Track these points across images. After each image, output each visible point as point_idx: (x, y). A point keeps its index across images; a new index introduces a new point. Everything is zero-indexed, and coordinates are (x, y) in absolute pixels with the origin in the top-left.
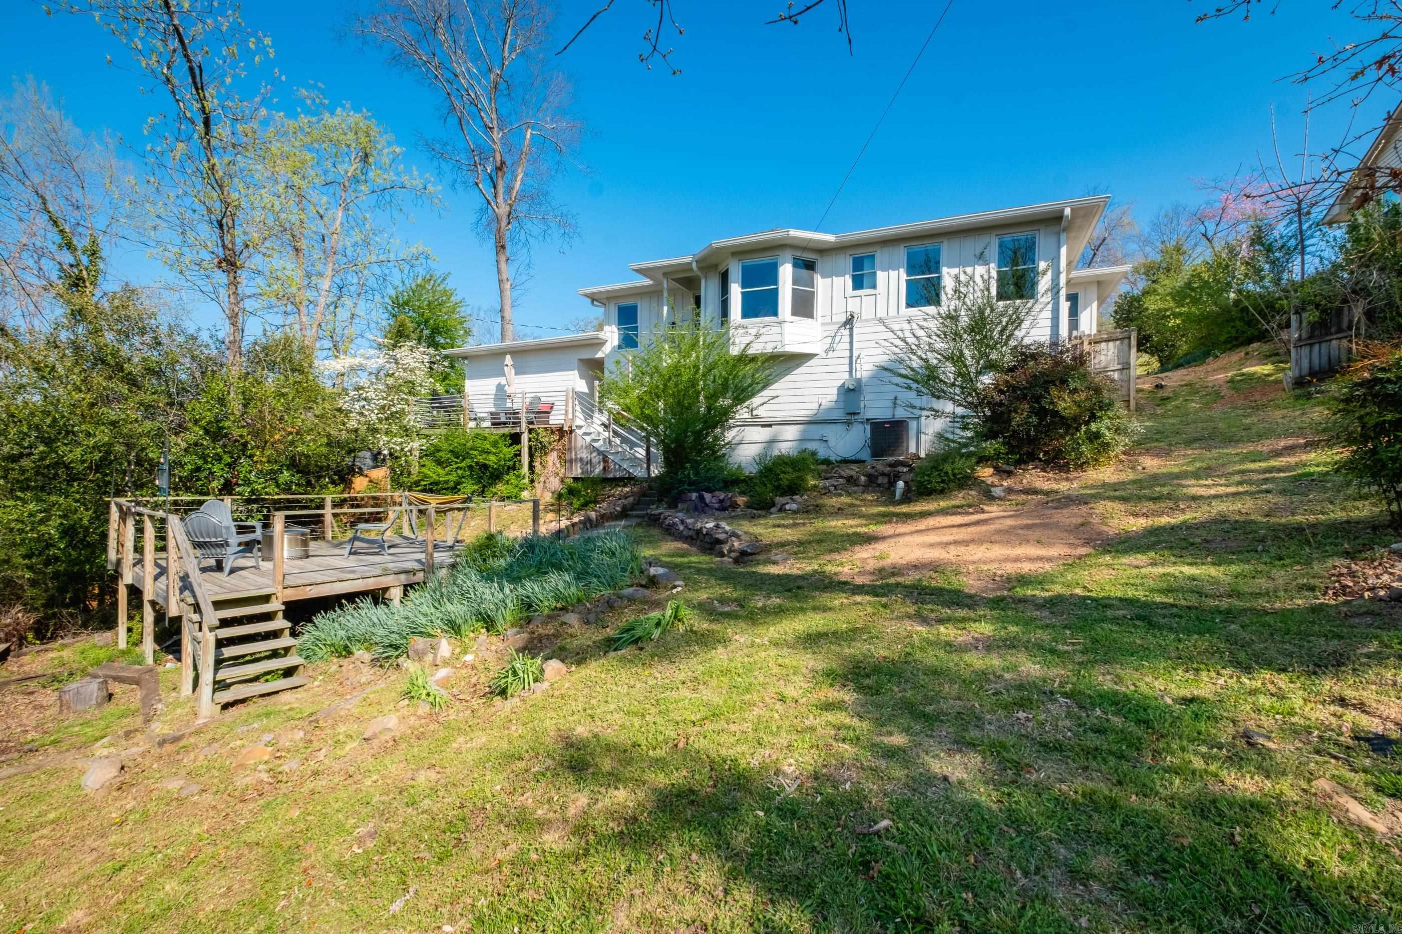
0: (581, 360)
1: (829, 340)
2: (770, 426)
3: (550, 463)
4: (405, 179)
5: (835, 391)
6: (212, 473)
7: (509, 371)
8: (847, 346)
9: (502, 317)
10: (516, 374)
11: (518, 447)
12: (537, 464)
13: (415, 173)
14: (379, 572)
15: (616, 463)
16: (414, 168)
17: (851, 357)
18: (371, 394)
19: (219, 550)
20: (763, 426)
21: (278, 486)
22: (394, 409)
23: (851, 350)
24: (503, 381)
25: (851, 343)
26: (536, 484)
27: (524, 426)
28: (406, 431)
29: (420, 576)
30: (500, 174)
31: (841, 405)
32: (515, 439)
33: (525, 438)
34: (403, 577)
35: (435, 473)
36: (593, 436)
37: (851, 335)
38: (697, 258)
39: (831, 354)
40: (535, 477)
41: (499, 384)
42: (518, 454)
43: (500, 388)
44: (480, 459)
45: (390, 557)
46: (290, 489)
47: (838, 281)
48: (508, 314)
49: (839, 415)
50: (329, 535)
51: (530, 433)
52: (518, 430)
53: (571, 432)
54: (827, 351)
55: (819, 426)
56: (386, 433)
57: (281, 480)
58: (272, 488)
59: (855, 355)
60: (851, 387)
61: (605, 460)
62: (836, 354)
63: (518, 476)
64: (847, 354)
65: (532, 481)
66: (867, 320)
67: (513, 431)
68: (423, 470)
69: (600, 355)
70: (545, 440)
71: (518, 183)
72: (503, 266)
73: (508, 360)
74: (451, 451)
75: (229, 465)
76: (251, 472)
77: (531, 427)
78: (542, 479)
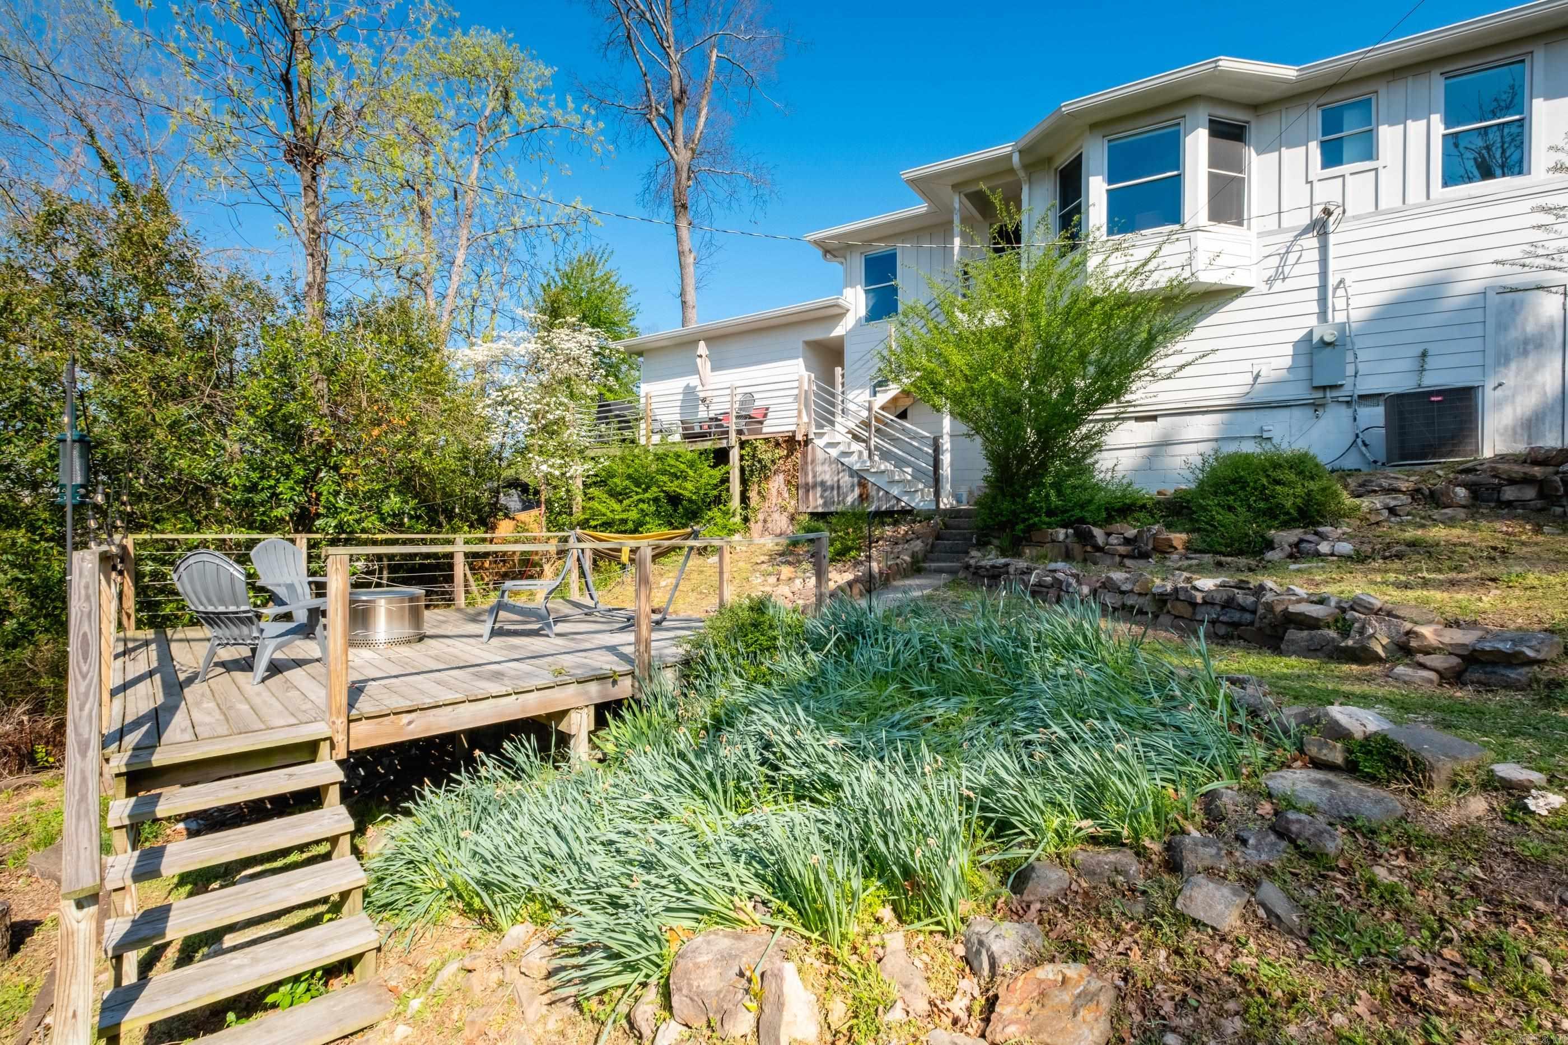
0: (808, 344)
1: (1275, 261)
2: (1154, 418)
3: (774, 492)
4: (558, 114)
5: (1289, 350)
6: (275, 495)
7: (704, 365)
8: (1315, 268)
9: (684, 303)
10: (713, 369)
11: (723, 469)
12: (753, 494)
13: (571, 105)
14: (547, 679)
15: (879, 489)
16: (569, 98)
17: (1323, 287)
18: (519, 394)
19: (245, 630)
20: (1138, 419)
21: (382, 520)
22: (550, 417)
23: (1324, 274)
24: (693, 381)
25: (1324, 262)
26: (752, 525)
27: (733, 436)
28: (565, 450)
29: (624, 688)
30: (679, 107)
31: (1303, 373)
32: (721, 456)
33: (735, 454)
34: (593, 688)
35: (609, 508)
36: (842, 448)
37: (1324, 249)
38: (1021, 145)
39: (1278, 286)
40: (750, 514)
41: (688, 386)
42: (725, 480)
43: (689, 392)
44: (673, 487)
45: (559, 641)
46: (402, 524)
47: (1293, 157)
48: (691, 297)
49: (1300, 391)
50: (461, 600)
51: (742, 447)
52: (724, 444)
53: (807, 442)
54: (1270, 281)
55: (1253, 414)
56: (541, 453)
57: (385, 509)
58: (372, 521)
59: (1332, 281)
60: (1328, 338)
61: (862, 484)
62: (1289, 284)
63: (726, 513)
64: (1315, 281)
65: (746, 520)
66: (1356, 218)
67: (718, 446)
68: (591, 504)
69: (839, 331)
70: (766, 457)
71: (702, 120)
72: (685, 233)
73: (702, 348)
74: (629, 477)
75: (304, 481)
76: (337, 493)
77: (743, 438)
78: (761, 517)
